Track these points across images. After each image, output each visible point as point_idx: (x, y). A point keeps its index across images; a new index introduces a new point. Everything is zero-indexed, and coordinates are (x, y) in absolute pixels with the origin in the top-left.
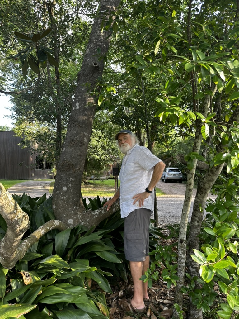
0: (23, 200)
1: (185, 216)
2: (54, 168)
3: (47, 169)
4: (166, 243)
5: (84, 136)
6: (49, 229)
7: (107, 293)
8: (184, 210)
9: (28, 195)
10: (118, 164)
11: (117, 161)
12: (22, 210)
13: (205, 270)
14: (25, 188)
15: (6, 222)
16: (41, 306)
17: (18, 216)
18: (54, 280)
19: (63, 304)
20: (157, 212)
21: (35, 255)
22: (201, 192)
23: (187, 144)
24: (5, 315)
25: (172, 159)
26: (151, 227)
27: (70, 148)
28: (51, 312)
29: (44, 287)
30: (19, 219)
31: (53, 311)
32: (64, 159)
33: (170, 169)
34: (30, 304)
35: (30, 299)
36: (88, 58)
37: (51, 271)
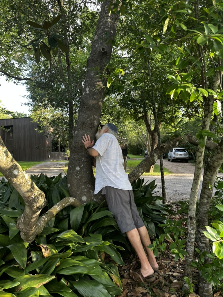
0: (41, 179)
1: (195, 193)
2: (67, 150)
3: (62, 151)
4: (174, 219)
5: (94, 119)
6: (65, 205)
7: (119, 265)
8: (194, 188)
9: (45, 175)
10: (126, 146)
11: (125, 143)
12: (38, 189)
13: (218, 246)
14: (42, 169)
15: (24, 200)
16: (59, 277)
17: (35, 194)
18: (70, 253)
19: (79, 275)
20: (165, 190)
21: (53, 230)
22: (211, 170)
23: (193, 125)
24: (26, 284)
25: (179, 139)
26: (160, 204)
27: (81, 131)
28: (68, 282)
29: (61, 260)
30: (36, 197)
31: (70, 281)
32: (76, 140)
33: (176, 150)
34: (49, 275)
35: (49, 270)
36: (96, 45)
37: (67, 244)
